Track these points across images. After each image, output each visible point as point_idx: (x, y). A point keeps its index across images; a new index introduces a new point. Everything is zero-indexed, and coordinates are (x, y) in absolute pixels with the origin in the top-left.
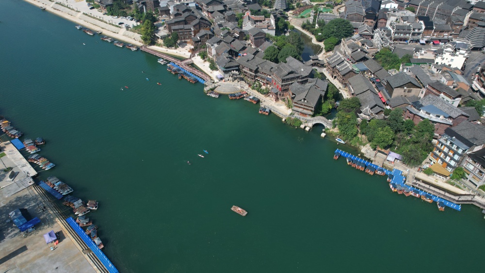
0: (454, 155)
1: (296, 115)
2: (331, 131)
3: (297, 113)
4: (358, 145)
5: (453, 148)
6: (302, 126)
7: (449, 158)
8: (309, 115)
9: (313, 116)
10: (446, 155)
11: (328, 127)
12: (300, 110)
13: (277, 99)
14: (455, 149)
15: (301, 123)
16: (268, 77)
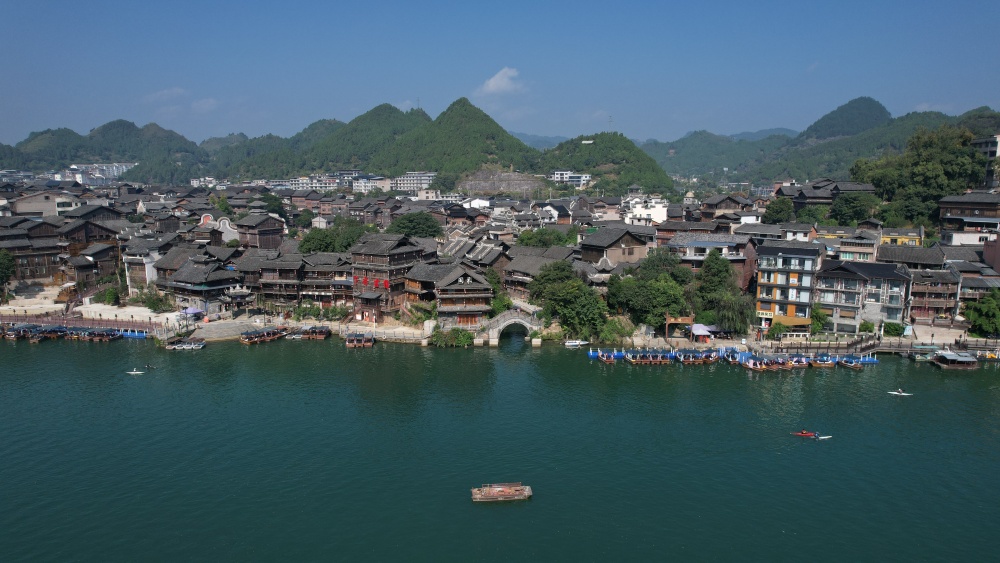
0: (800, 280)
1: (449, 325)
2: (545, 332)
3: (450, 319)
4: (618, 339)
5: (792, 267)
6: (478, 341)
7: (795, 291)
8: (484, 313)
9: (491, 314)
10: (784, 290)
11: (535, 328)
12: (458, 308)
13: (381, 317)
14: (798, 268)
15: (472, 337)
16: (337, 278)
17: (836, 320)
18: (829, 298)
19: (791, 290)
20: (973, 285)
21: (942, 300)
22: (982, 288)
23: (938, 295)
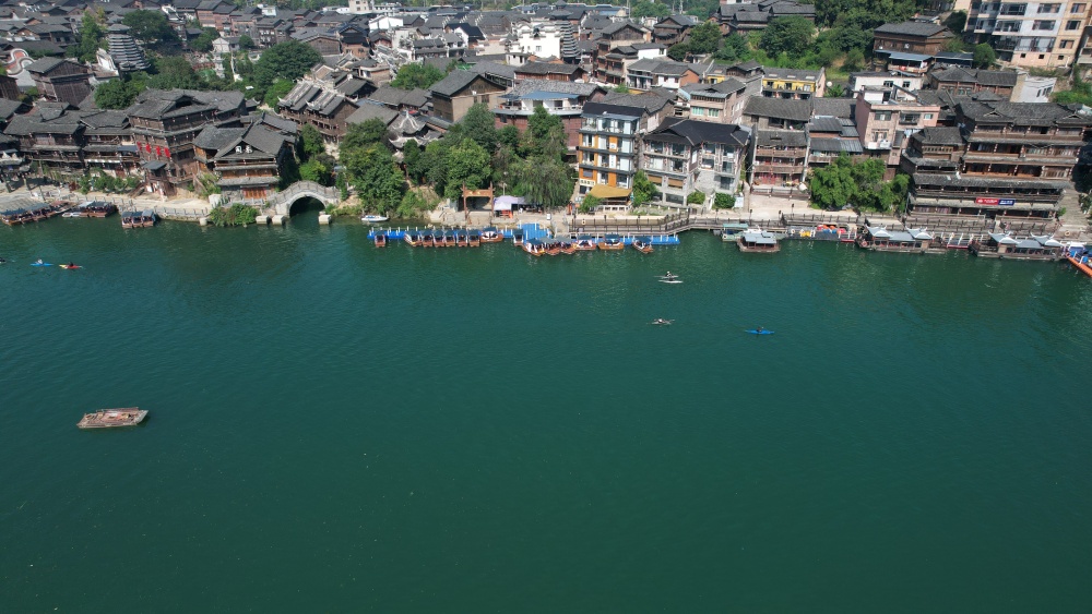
0: (619, 145)
1: (236, 199)
2: (341, 207)
3: (235, 193)
4: (419, 213)
5: (612, 130)
6: (261, 219)
7: (615, 157)
8: (272, 186)
9: (282, 186)
10: (605, 155)
11: (331, 201)
12: (241, 180)
13: (170, 190)
14: (617, 131)
15: (255, 214)
16: (125, 143)
17: (664, 189)
18: (658, 165)
19: (610, 157)
20: (826, 148)
21: (790, 165)
22: (834, 152)
23: (785, 160)
